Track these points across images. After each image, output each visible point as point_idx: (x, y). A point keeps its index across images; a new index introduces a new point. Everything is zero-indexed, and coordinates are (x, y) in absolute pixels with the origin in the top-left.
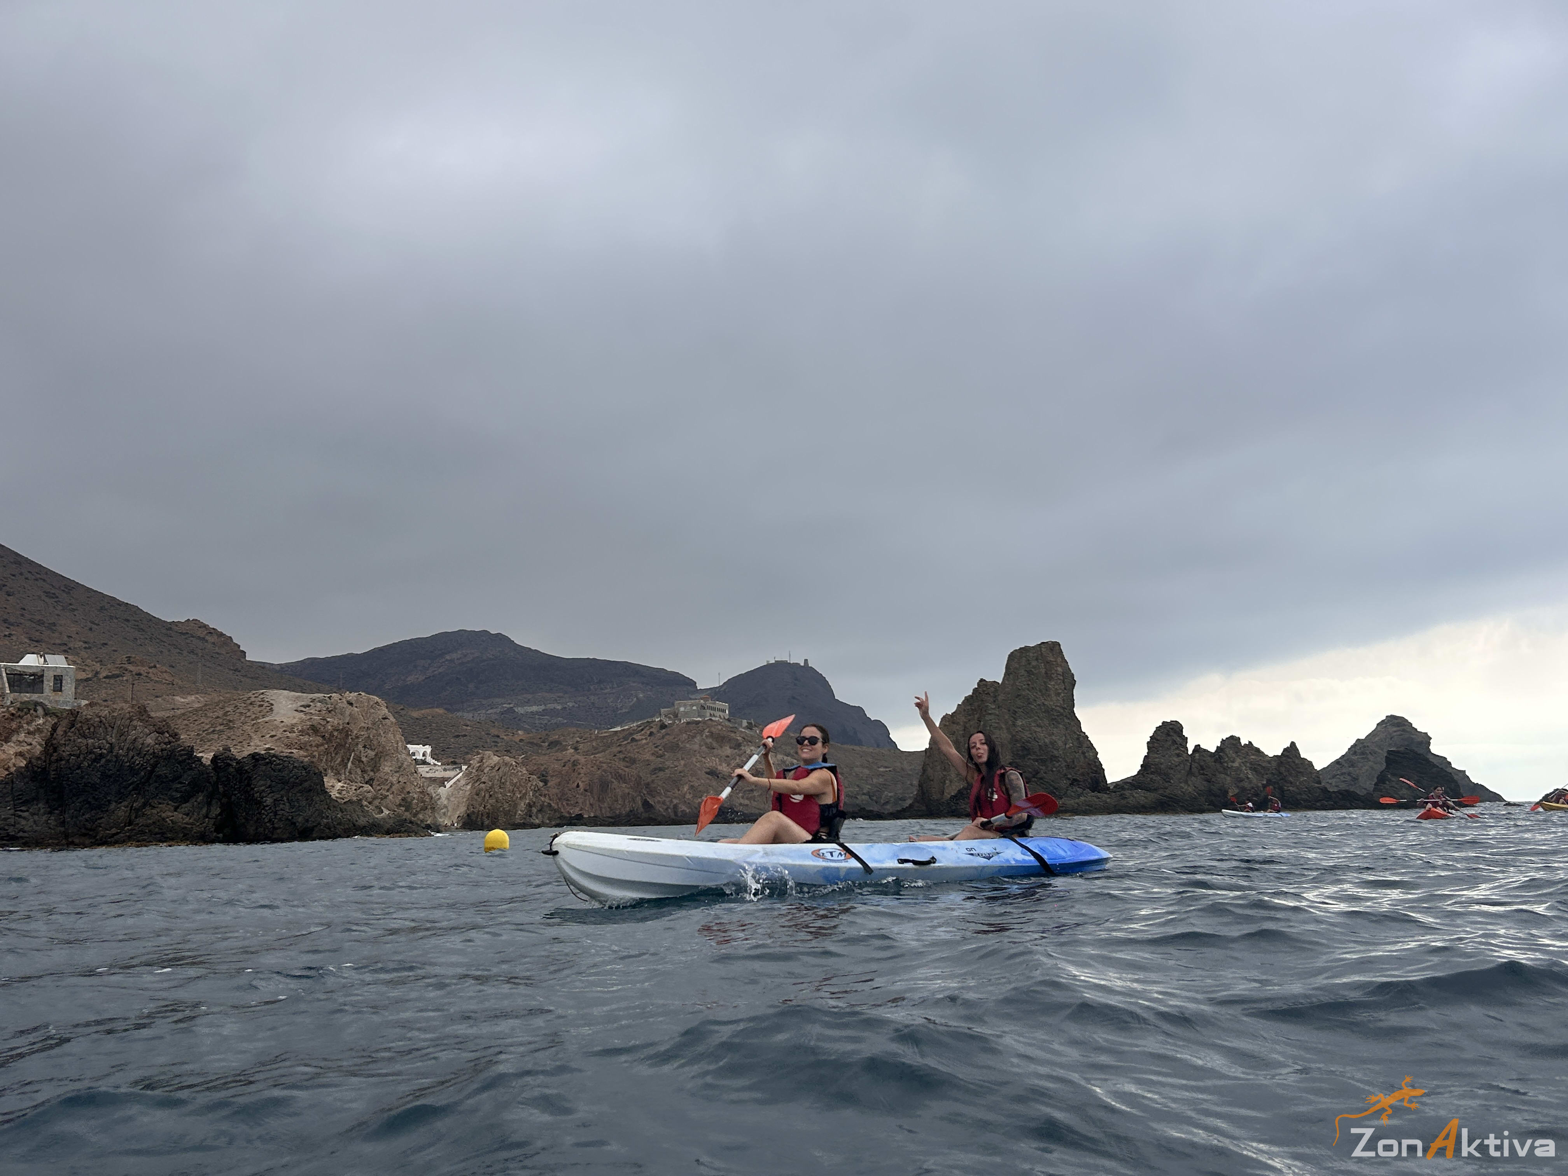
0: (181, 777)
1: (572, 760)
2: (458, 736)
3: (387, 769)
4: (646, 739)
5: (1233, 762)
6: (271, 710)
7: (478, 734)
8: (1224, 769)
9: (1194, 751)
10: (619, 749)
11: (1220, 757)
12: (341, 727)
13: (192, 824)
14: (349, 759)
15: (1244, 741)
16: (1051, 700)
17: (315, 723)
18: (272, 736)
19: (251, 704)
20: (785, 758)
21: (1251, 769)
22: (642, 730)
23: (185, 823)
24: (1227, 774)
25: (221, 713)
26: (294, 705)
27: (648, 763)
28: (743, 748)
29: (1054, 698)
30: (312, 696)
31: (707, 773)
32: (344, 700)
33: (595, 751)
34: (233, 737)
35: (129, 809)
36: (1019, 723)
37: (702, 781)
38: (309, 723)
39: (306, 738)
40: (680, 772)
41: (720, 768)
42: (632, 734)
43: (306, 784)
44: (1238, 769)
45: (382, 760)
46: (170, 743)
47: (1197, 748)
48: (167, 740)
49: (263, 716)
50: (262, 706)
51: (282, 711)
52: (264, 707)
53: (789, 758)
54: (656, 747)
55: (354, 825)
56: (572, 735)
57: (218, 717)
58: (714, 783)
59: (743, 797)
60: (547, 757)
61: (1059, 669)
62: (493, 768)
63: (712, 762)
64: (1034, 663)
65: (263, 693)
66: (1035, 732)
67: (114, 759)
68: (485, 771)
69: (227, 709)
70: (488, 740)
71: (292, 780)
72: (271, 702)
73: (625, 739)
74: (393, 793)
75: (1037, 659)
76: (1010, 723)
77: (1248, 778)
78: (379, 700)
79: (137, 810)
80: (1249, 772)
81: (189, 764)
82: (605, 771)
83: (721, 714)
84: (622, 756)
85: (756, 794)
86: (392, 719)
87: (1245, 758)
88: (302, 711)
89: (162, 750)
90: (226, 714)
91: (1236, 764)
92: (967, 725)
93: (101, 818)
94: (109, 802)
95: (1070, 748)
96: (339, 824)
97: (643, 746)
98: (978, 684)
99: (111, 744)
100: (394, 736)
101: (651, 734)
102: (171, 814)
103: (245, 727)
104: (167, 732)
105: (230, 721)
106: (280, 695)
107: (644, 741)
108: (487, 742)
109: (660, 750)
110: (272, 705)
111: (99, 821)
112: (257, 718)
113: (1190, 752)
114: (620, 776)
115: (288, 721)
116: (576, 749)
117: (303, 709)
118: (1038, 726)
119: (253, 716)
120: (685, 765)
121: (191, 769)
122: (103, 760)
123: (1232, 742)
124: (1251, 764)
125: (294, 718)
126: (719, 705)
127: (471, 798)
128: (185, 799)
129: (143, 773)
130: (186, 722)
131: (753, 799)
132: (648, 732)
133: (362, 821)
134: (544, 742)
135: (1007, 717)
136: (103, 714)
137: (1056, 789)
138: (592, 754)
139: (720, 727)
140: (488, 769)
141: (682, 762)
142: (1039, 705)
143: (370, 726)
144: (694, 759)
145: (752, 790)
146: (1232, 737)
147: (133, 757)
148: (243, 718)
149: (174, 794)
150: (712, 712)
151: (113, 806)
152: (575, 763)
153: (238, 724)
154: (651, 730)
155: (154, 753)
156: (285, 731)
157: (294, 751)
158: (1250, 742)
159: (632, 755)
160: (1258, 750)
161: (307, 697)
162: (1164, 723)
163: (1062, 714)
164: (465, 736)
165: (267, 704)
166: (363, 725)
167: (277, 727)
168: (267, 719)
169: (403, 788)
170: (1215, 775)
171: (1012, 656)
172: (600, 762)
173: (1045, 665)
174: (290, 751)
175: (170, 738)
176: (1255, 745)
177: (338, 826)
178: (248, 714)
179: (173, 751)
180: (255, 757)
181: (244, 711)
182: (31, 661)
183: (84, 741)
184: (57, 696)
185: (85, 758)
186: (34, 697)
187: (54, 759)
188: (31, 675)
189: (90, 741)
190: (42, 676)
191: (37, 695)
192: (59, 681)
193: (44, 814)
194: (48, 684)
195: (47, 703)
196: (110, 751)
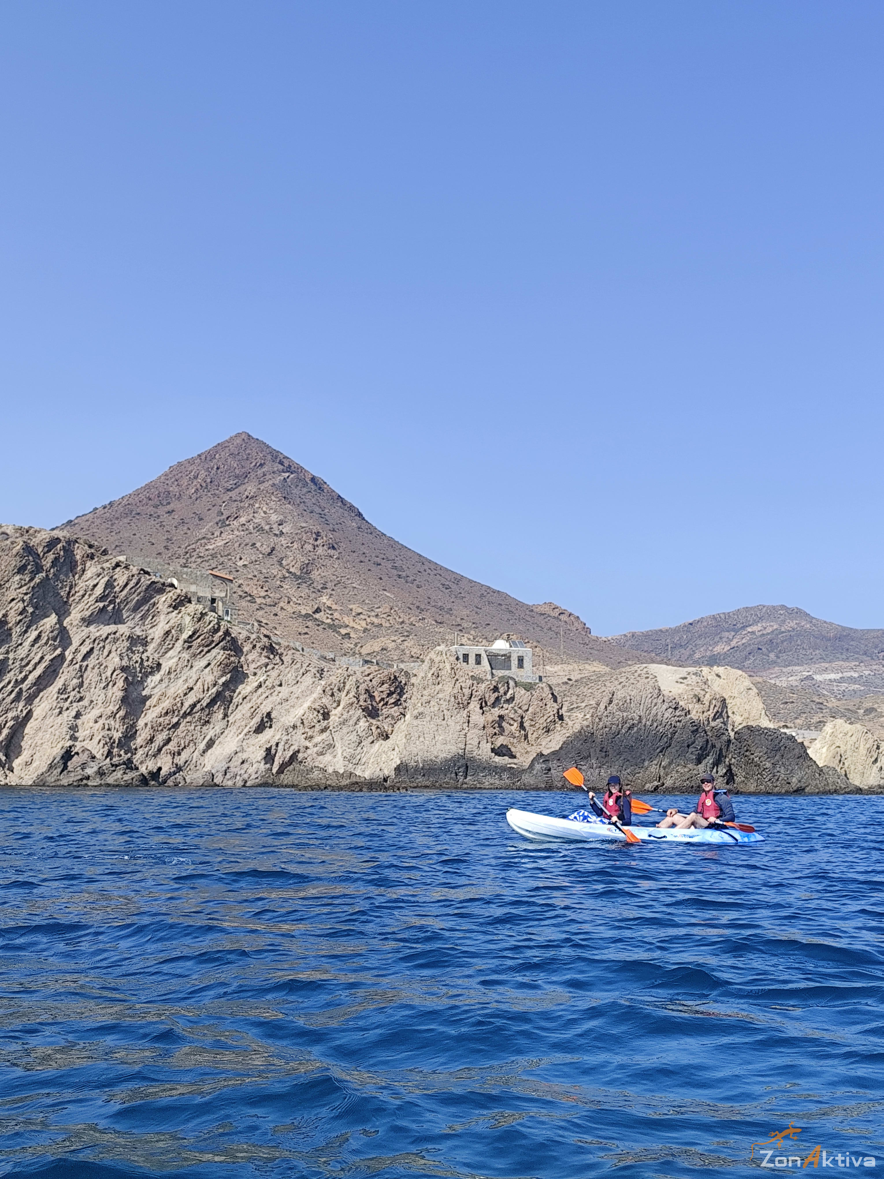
6: (657, 681)
17: (695, 693)
26: (675, 677)
30: (686, 669)
32: (713, 673)
35: (658, 766)
38: (691, 693)
43: (794, 752)
50: (647, 678)
51: (666, 683)
52: (649, 679)
62: (846, 734)
65: (646, 667)
67: (643, 728)
69: (621, 680)
71: (782, 748)
72: (655, 674)
78: (742, 673)
79: (664, 768)
88: (681, 683)
89: (678, 722)
93: (639, 773)
94: (644, 760)
99: (640, 716)
100: (758, 705)
104: (679, 708)
106: (660, 668)
110: (656, 677)
111: (637, 775)
121: (700, 737)
122: (636, 729)
125: (679, 688)
128: (699, 760)
129: (665, 739)
136: (633, 693)
140: (841, 735)
143: (736, 695)
147: (657, 727)
149: (690, 756)
151: (646, 763)
155: (671, 724)
161: (683, 671)
164: (793, 702)
165: (651, 677)
175: (681, 712)
179: (687, 723)
180: (750, 728)
182: (500, 645)
183: (621, 714)
184: (521, 672)
185: (622, 726)
186: (506, 673)
187: (600, 726)
188: (502, 656)
189: (625, 714)
190: (510, 657)
191: (508, 672)
192: (521, 660)
193: (596, 768)
194: (514, 662)
195: (515, 677)
196: (640, 721)
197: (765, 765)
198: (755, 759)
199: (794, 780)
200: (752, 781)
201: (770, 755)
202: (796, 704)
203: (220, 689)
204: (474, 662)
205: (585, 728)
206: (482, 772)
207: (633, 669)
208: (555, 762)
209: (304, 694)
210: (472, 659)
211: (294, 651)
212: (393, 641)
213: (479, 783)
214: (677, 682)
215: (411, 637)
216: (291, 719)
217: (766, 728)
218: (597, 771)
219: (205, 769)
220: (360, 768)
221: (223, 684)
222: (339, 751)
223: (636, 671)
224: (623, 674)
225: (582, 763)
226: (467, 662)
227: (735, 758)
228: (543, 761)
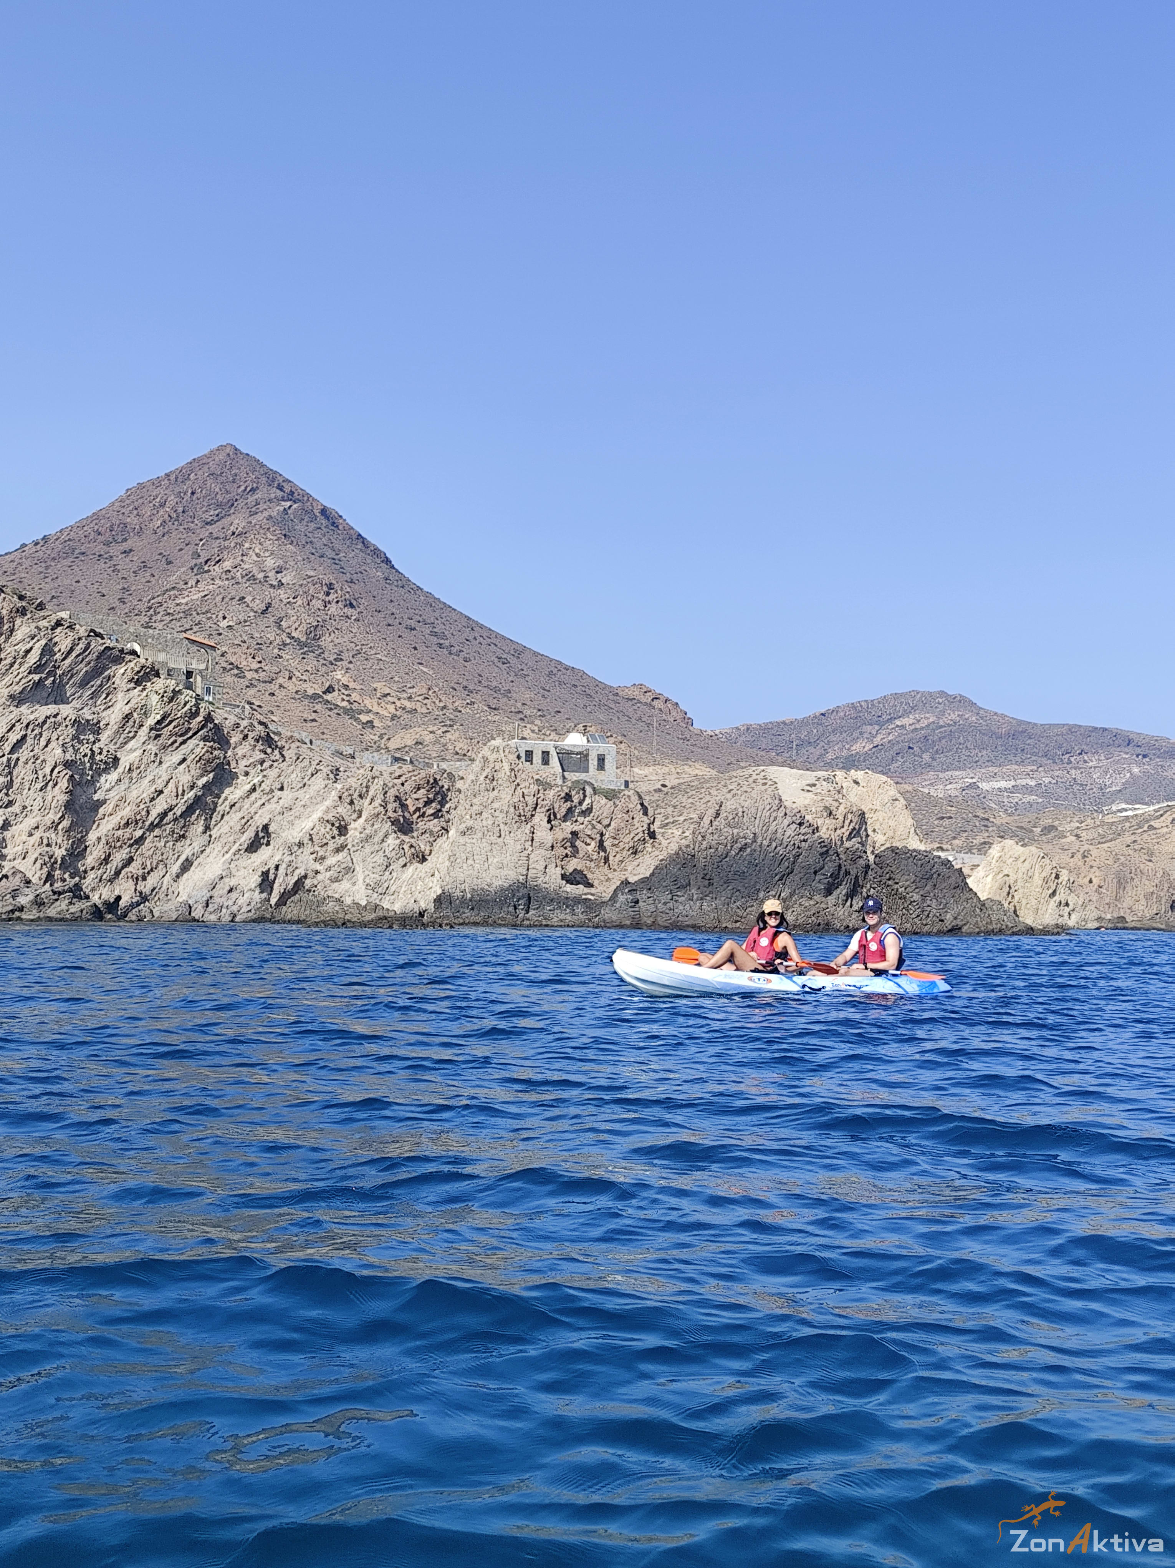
1: (1082, 851)
6: (778, 789)
17: (826, 804)
22: (1161, 816)
26: (800, 784)
30: (815, 774)
32: (849, 779)
33: (1103, 839)
38: (820, 804)
50: (765, 784)
51: (788, 790)
52: (767, 786)
56: (1069, 819)
62: (1017, 859)
65: (763, 771)
67: (758, 849)
69: (730, 787)
72: (774, 780)
73: (1139, 826)
78: (886, 780)
82: (1123, 864)
84: (1137, 847)
86: (902, 801)
88: (808, 791)
93: (752, 906)
94: (759, 890)
96: (989, 923)
99: (755, 834)
100: (906, 820)
106: (781, 772)
110: (776, 783)
111: (749, 909)
114: (1141, 871)
116: (1078, 836)
117: (809, 788)
122: (749, 850)
125: (805, 798)
129: (786, 864)
134: (1034, 826)
136: (746, 804)
138: (1099, 843)
140: (1011, 860)
143: (879, 808)
152: (1085, 854)
155: (795, 844)
159: (1152, 846)
161: (810, 777)
165: (770, 783)
166: (870, 806)
172: (1118, 854)
180: (894, 850)
182: (575, 740)
183: (730, 830)
184: (601, 775)
185: (732, 847)
186: (582, 776)
187: (703, 847)
188: (577, 754)
189: (735, 831)
190: (587, 755)
191: (584, 774)
192: (601, 760)
193: (697, 900)
194: (593, 762)
195: (594, 782)
196: (755, 841)
197: (912, 897)
198: (900, 890)
199: (949, 916)
200: (895, 917)
201: (918, 884)
202: (954, 820)
203: (200, 794)
204: (540, 761)
205: (683, 848)
206: (549, 904)
207: (747, 772)
208: (644, 892)
209: (315, 801)
210: (537, 758)
211: (299, 744)
212: (431, 732)
213: (545, 919)
214: (803, 790)
215: (455, 727)
216: (295, 834)
217: (914, 850)
218: (698, 904)
219: (180, 899)
220: (388, 898)
221: (204, 786)
222: (360, 877)
223: (750, 776)
224: (734, 780)
225: (679, 893)
226: (531, 762)
227: (874, 888)
228: (629, 891)
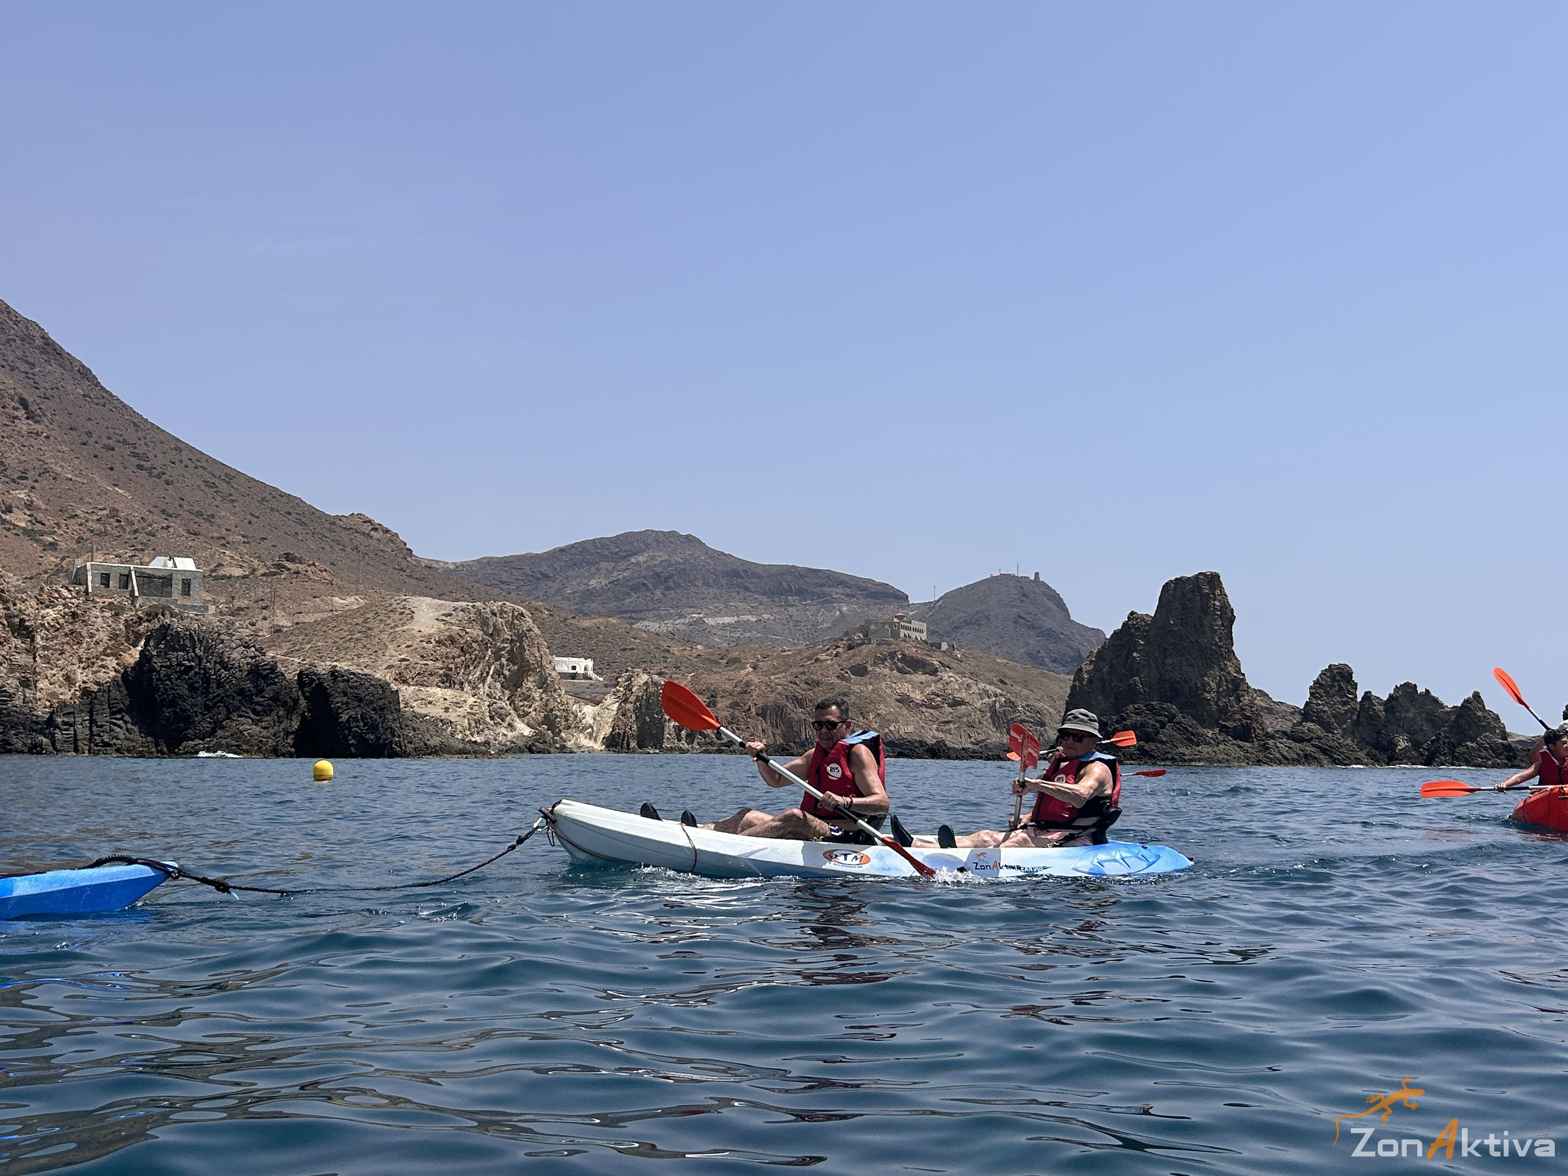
0: (264, 691)
1: (744, 681)
2: (625, 650)
3: (530, 685)
4: (832, 659)
5: (1407, 712)
6: (412, 618)
7: (646, 647)
8: (1397, 719)
9: (1363, 698)
10: (801, 670)
11: (1393, 707)
12: (480, 639)
13: (268, 738)
14: (488, 673)
15: (1421, 690)
16: (1206, 638)
17: (453, 634)
18: (408, 647)
19: (392, 611)
20: (988, 687)
21: (1427, 720)
22: (828, 650)
23: (263, 737)
24: (1399, 726)
25: (360, 620)
26: (436, 613)
27: (832, 687)
28: (939, 674)
29: (1209, 634)
30: (455, 604)
31: (897, 700)
33: (776, 670)
34: (368, 646)
36: (1169, 661)
37: (892, 710)
38: (447, 634)
39: (443, 649)
40: (866, 698)
41: (912, 695)
42: (817, 654)
43: (381, 703)
44: (1412, 719)
45: (525, 674)
46: (256, 657)
47: (1367, 696)
48: (252, 654)
49: (403, 625)
50: (403, 613)
51: (423, 620)
52: (404, 615)
53: (992, 688)
54: (842, 670)
55: (426, 744)
56: (753, 652)
57: (357, 624)
58: (905, 712)
59: (937, 730)
60: (718, 676)
61: (1217, 603)
62: (641, 687)
63: (905, 688)
64: (1189, 596)
65: (405, 600)
66: (1186, 672)
67: (202, 672)
68: (633, 690)
69: (367, 616)
70: (657, 655)
71: (368, 697)
72: (413, 609)
73: (809, 658)
74: (535, 710)
75: (1193, 592)
76: (1160, 660)
77: (1422, 730)
78: (524, 611)
79: (220, 722)
80: (1425, 723)
81: (272, 678)
82: (779, 694)
83: (917, 634)
84: (803, 677)
85: (952, 726)
86: (537, 631)
87: (1421, 708)
89: (248, 664)
90: (365, 621)
91: (1410, 715)
92: (1115, 662)
95: (1224, 690)
96: (411, 743)
97: (827, 668)
98: (1128, 617)
100: (539, 651)
101: (836, 655)
102: (248, 727)
103: (382, 636)
104: (254, 646)
105: (369, 629)
106: (422, 602)
107: (829, 662)
108: (655, 657)
109: (847, 673)
112: (396, 626)
113: (1359, 699)
114: (797, 699)
115: (427, 631)
116: (755, 668)
117: (444, 618)
118: (1189, 665)
119: (393, 624)
120: (873, 690)
121: (275, 684)
123: (1407, 690)
124: (1427, 714)
125: (433, 627)
126: (915, 624)
127: (616, 719)
128: (268, 712)
130: (325, 628)
131: (949, 731)
132: (834, 652)
133: (434, 741)
134: (722, 659)
135: (1156, 654)
137: (1194, 735)
138: (772, 674)
139: (914, 650)
140: (636, 688)
141: (870, 687)
142: (1192, 642)
143: (514, 638)
144: (884, 684)
145: (948, 722)
146: (1407, 685)
147: (219, 670)
148: (382, 625)
149: (257, 707)
150: (907, 632)
152: (748, 684)
153: (376, 631)
154: (838, 650)
155: (240, 667)
156: (422, 641)
157: (430, 663)
158: (1427, 691)
159: (815, 678)
160: (1435, 700)
161: (450, 605)
162: (1330, 666)
163: (1217, 653)
164: (633, 649)
165: (408, 612)
166: (506, 636)
167: (414, 637)
168: (404, 628)
169: (547, 705)
170: (1386, 726)
171: (1166, 587)
172: (776, 684)
173: (1201, 598)
174: (425, 662)
175: (257, 653)
176: (1433, 694)
177: (409, 745)
178: (388, 622)
179: (257, 666)
180: (334, 674)
181: (384, 619)
182: (159, 564)
184: (189, 600)
188: (160, 578)
190: (171, 580)
191: (164, 599)
192: (187, 583)
194: (177, 587)
195: (174, 607)
204: (117, 585)
210: (115, 581)
212: (116, 556)
215: (146, 552)
226: (107, 586)
